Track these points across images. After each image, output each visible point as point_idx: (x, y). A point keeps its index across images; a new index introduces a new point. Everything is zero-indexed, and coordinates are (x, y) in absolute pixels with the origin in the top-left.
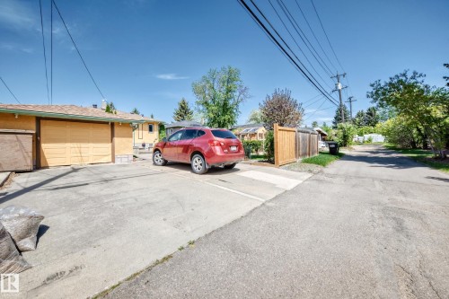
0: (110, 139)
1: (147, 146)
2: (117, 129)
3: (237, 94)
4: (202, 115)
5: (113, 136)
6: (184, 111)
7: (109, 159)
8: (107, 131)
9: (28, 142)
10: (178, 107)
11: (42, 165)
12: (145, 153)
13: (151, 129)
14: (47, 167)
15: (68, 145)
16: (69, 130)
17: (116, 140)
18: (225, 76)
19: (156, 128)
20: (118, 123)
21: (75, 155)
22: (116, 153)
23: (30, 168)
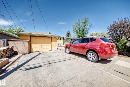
0: (50, 43)
1: (60, 44)
2: (52, 39)
3: (88, 26)
4: (76, 34)
5: (51, 41)
6: (69, 34)
7: (50, 49)
8: (49, 39)
9: (27, 44)
10: (67, 33)
11: (32, 51)
12: (60, 47)
13: (61, 39)
14: (33, 52)
15: (39, 45)
16: (39, 39)
17: (52, 43)
18: (83, 21)
19: (62, 39)
20: (53, 37)
21: (40, 48)
22: (52, 48)
23: (27, 53)
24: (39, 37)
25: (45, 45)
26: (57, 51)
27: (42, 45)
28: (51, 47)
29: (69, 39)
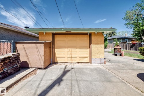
2: (93, 38)
5: (90, 43)
7: (88, 60)
8: (86, 39)
15: (66, 50)
16: (67, 39)
17: (92, 46)
20: (95, 33)
21: (69, 56)
22: (92, 57)
23: (43, 67)
24: (67, 36)
25: (78, 50)
26: (104, 65)
27: (73, 50)
28: (88, 55)
29: (116, 40)
